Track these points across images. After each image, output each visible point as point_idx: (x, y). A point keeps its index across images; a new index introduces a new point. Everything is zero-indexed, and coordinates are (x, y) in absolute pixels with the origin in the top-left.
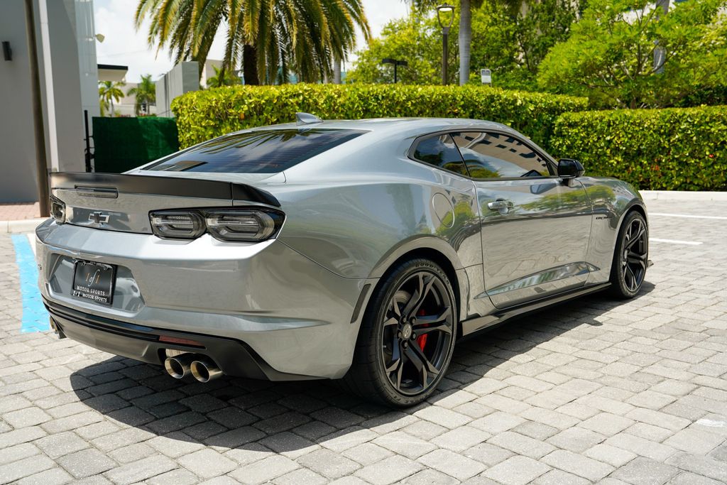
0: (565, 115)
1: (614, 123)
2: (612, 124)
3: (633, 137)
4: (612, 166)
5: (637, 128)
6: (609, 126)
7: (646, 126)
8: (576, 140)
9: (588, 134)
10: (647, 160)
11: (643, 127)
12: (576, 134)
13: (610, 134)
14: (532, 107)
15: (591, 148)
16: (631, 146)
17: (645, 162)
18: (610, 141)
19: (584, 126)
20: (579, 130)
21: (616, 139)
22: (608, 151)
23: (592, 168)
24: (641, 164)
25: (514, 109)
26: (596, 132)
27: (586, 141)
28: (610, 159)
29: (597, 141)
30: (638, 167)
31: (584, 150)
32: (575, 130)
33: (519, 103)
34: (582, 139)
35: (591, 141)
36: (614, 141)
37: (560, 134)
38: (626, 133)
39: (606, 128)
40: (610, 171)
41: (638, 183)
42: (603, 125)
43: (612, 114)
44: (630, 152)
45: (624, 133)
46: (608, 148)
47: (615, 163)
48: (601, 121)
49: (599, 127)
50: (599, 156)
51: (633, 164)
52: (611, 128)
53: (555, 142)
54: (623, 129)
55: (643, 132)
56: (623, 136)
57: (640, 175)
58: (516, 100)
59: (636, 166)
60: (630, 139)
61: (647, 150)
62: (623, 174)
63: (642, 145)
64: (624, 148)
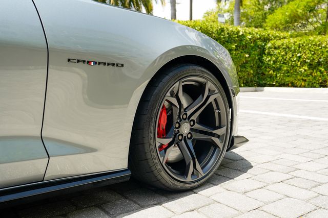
0: (272, 42)
1: (303, 45)
2: (301, 46)
3: (315, 53)
4: (301, 73)
5: (317, 48)
6: (299, 47)
7: (323, 46)
8: (279, 57)
9: (286, 53)
10: (324, 68)
11: (322, 46)
12: (279, 53)
13: (300, 52)
14: (250, 37)
15: (288, 62)
16: (314, 59)
17: (323, 70)
18: (300, 57)
19: (284, 48)
20: (281, 51)
21: (304, 55)
22: (299, 64)
23: (288, 74)
24: (320, 71)
25: (237, 37)
26: (291, 51)
27: (285, 57)
28: (300, 68)
29: (292, 57)
30: (318, 73)
31: (284, 63)
32: (279, 51)
33: (241, 33)
34: (283, 56)
35: (288, 57)
36: (302, 57)
37: (269, 54)
38: (310, 51)
39: (298, 48)
40: (300, 76)
41: (318, 84)
42: (296, 47)
43: (301, 40)
44: (313, 63)
45: (309, 51)
46: (299, 61)
47: (303, 70)
48: (294, 44)
49: (293, 48)
50: (293, 67)
51: (315, 71)
52: (300, 49)
53: (266, 59)
54: (308, 48)
55: (321, 50)
56: (308, 53)
57: (320, 78)
58: (238, 32)
59: (316, 72)
60: (313, 54)
61: (324, 61)
62: (309, 78)
63: (320, 58)
64: (309, 61)
